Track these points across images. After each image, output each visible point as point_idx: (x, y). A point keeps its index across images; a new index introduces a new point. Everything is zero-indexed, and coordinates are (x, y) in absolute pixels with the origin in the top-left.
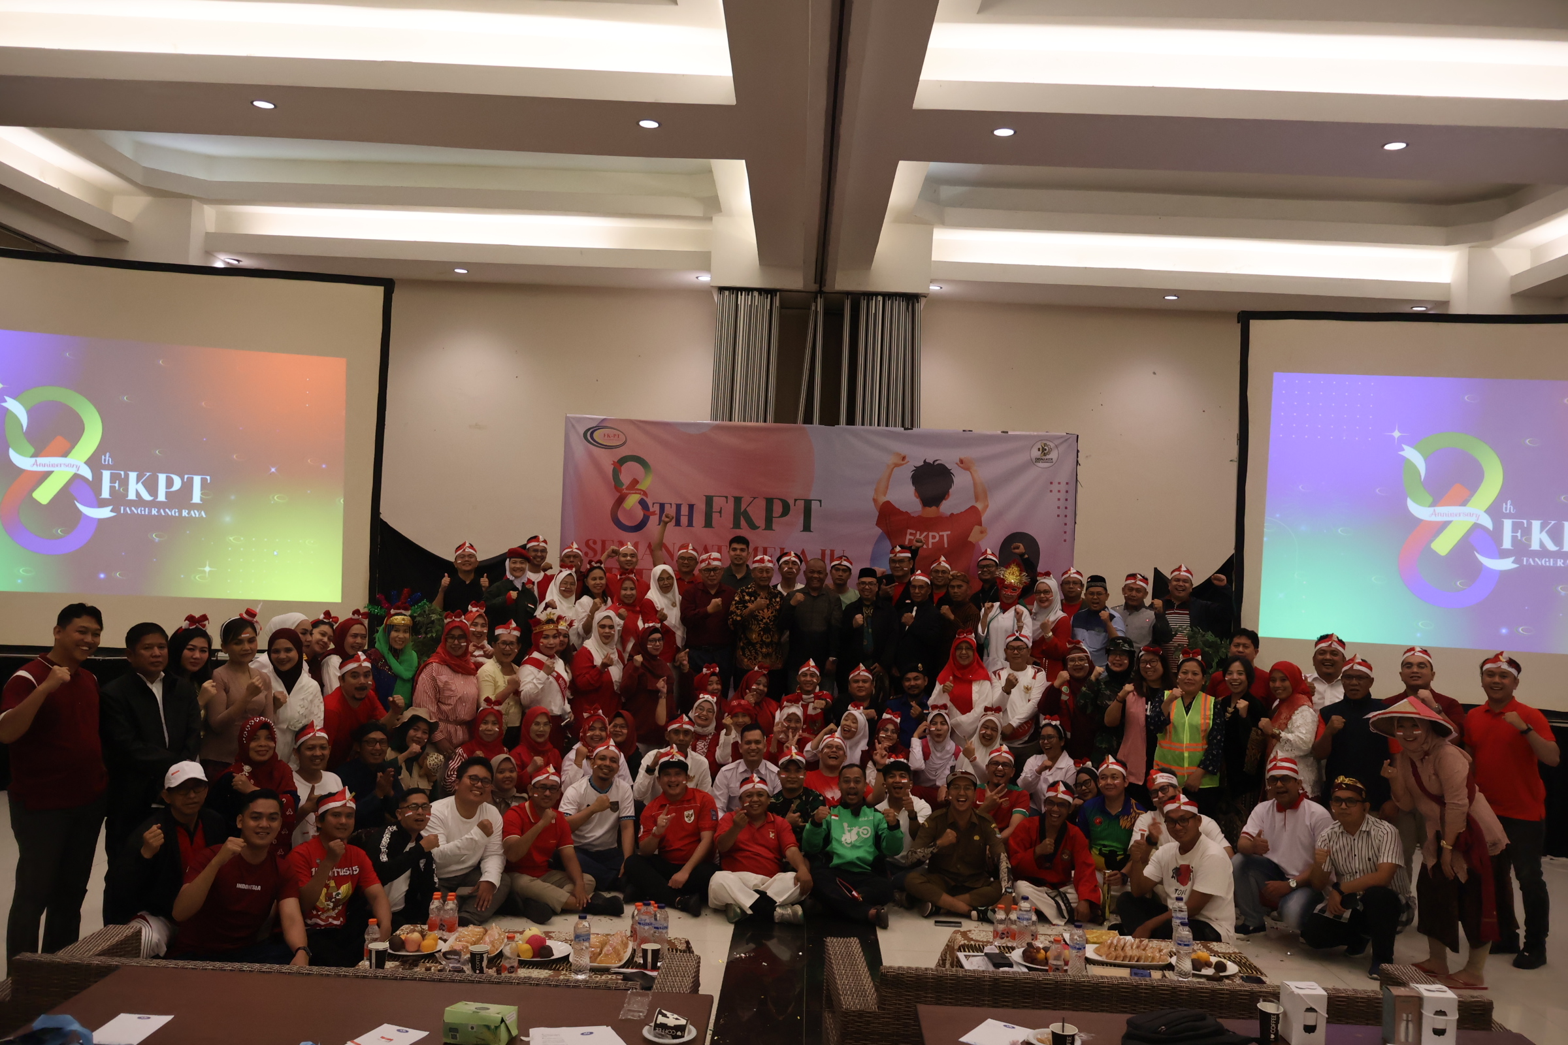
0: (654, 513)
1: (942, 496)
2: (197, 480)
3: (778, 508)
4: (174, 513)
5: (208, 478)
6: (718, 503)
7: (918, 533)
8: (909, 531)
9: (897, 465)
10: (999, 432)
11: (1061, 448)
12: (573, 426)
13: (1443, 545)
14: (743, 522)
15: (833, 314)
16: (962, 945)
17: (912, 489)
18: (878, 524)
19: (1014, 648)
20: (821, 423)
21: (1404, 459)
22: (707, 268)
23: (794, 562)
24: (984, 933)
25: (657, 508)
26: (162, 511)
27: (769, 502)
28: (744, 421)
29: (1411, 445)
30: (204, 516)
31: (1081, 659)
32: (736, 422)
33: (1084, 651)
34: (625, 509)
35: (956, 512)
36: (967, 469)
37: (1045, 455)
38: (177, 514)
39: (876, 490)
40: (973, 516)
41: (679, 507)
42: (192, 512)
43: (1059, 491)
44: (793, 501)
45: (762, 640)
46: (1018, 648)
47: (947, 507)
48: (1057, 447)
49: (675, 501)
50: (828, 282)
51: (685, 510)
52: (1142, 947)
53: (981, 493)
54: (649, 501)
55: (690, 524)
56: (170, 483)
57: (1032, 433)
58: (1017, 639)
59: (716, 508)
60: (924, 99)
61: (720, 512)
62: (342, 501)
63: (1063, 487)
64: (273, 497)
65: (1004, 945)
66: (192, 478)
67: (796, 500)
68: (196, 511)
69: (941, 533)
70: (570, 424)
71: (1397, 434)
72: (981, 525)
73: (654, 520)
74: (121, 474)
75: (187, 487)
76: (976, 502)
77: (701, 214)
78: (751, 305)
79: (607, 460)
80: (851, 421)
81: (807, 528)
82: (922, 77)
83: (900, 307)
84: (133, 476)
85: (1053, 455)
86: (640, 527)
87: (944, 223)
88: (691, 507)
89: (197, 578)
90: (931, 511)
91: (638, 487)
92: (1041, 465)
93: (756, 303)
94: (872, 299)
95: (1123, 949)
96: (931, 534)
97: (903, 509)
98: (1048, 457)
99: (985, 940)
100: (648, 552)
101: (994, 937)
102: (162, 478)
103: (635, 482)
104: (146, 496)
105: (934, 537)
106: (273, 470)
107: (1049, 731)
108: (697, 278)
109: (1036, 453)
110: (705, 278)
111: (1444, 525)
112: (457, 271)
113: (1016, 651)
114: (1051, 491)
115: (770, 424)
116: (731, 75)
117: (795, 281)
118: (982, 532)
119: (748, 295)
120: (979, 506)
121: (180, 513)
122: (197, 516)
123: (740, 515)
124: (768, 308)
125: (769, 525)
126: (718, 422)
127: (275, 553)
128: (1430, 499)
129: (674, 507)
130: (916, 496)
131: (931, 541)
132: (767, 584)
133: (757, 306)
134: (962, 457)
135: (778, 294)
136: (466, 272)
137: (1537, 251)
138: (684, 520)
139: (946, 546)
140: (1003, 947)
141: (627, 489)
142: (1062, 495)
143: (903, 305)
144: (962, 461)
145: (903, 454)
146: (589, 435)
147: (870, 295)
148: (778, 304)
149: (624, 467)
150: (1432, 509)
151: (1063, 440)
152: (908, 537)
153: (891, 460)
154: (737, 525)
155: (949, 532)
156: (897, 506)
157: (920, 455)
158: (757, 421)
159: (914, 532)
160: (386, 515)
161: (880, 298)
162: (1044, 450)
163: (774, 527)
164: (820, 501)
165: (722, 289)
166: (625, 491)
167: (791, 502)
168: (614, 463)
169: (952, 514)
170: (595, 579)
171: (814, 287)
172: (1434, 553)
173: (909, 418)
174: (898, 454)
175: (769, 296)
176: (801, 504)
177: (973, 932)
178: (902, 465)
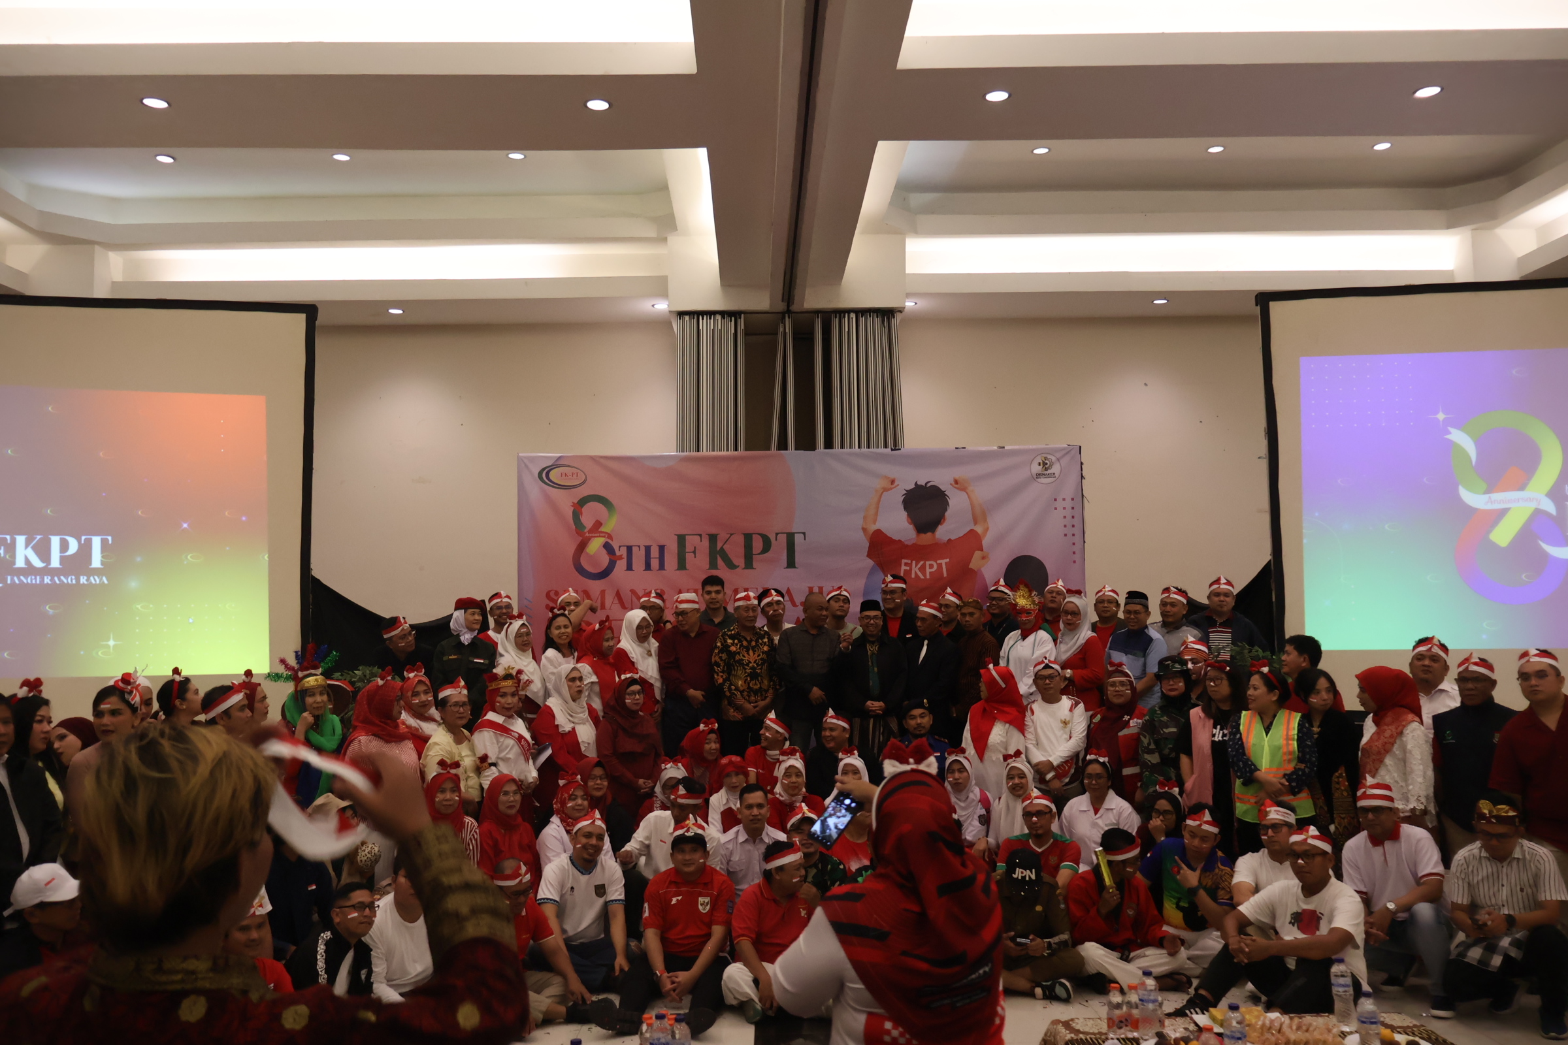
0: (620, 558)
1: (938, 520)
2: (96, 541)
3: (757, 544)
4: (71, 580)
5: (110, 538)
6: (691, 542)
7: (914, 562)
8: (904, 561)
9: (885, 490)
10: (995, 448)
11: (1064, 461)
12: (526, 466)
13: (1503, 535)
14: (720, 562)
15: (803, 339)
16: (1069, 1041)
17: (904, 514)
18: (869, 555)
19: (1045, 677)
20: (797, 448)
21: (1451, 442)
22: (664, 294)
23: (778, 602)
24: (1091, 1022)
25: (624, 552)
26: (56, 579)
27: (748, 538)
28: (713, 450)
29: (1458, 426)
30: (106, 582)
31: (1122, 684)
32: (704, 452)
33: (1127, 675)
34: (587, 554)
35: (953, 538)
36: (964, 489)
37: (1046, 469)
38: (74, 582)
39: (865, 518)
40: (972, 541)
41: (648, 549)
42: (92, 578)
43: (1064, 508)
44: (775, 535)
45: (749, 687)
46: (1050, 677)
47: (944, 532)
48: (1058, 460)
49: (644, 542)
50: (797, 299)
51: (655, 553)
52: (1304, 1028)
53: (979, 515)
54: (615, 546)
55: (662, 567)
56: (64, 546)
57: (1031, 447)
58: (1047, 667)
59: (689, 548)
60: (910, 57)
61: (694, 552)
62: (266, 557)
63: (1068, 504)
64: (186, 557)
65: (1123, 1036)
66: (91, 539)
67: (777, 534)
68: (96, 577)
69: (938, 562)
70: (522, 465)
71: (1441, 416)
72: (982, 550)
73: (621, 565)
74: (6, 539)
75: (86, 549)
76: (976, 523)
77: (653, 235)
78: (714, 330)
79: (565, 500)
80: (829, 444)
81: (791, 564)
82: (908, 33)
83: (874, 323)
84: (21, 540)
85: (1056, 469)
86: (605, 574)
87: (917, 231)
88: (662, 548)
89: (100, 653)
90: (926, 538)
91: (602, 529)
92: (1043, 480)
93: (719, 328)
94: (844, 317)
95: (1279, 1031)
96: (928, 563)
97: (896, 537)
98: (1049, 471)
99: (1096, 1031)
100: (616, 601)
101: (1109, 1027)
102: (55, 541)
103: (598, 524)
104: (37, 563)
105: (931, 566)
106: (185, 525)
107: (1094, 769)
108: (653, 306)
109: (1037, 469)
110: (662, 306)
111: (1502, 513)
112: (392, 311)
113: (1047, 681)
114: (1056, 509)
115: (741, 452)
116: (693, 41)
117: (761, 301)
118: (983, 558)
119: (710, 319)
120: (979, 529)
121: (78, 580)
122: (98, 582)
123: (716, 553)
124: (733, 331)
125: (749, 564)
126: (685, 454)
127: (191, 621)
128: (1484, 486)
129: (643, 549)
130: (908, 522)
131: (928, 570)
132: (752, 625)
133: (721, 330)
134: (957, 477)
135: (742, 316)
136: (401, 312)
137: (1543, 229)
138: (655, 563)
139: (945, 575)
140: (1123, 1039)
141: (590, 531)
142: (1068, 513)
143: (878, 321)
144: (956, 482)
145: (892, 477)
146: (544, 475)
147: (842, 313)
148: (743, 327)
149: (585, 509)
150: (1487, 496)
151: (1064, 452)
152: (903, 568)
153: (878, 484)
154: (713, 565)
155: (948, 560)
156: (889, 535)
157: (909, 479)
158: (728, 450)
159: (909, 562)
160: (317, 571)
161: (853, 315)
162: (1045, 464)
163: (755, 564)
164: (804, 534)
165: (681, 314)
166: (587, 534)
167: (772, 537)
168: (574, 505)
169: (950, 540)
170: (559, 627)
171: (781, 306)
172: (1494, 545)
173: (892, 438)
174: (886, 477)
175: (733, 318)
176: (783, 539)
177: (1076, 1021)
178: (891, 489)
